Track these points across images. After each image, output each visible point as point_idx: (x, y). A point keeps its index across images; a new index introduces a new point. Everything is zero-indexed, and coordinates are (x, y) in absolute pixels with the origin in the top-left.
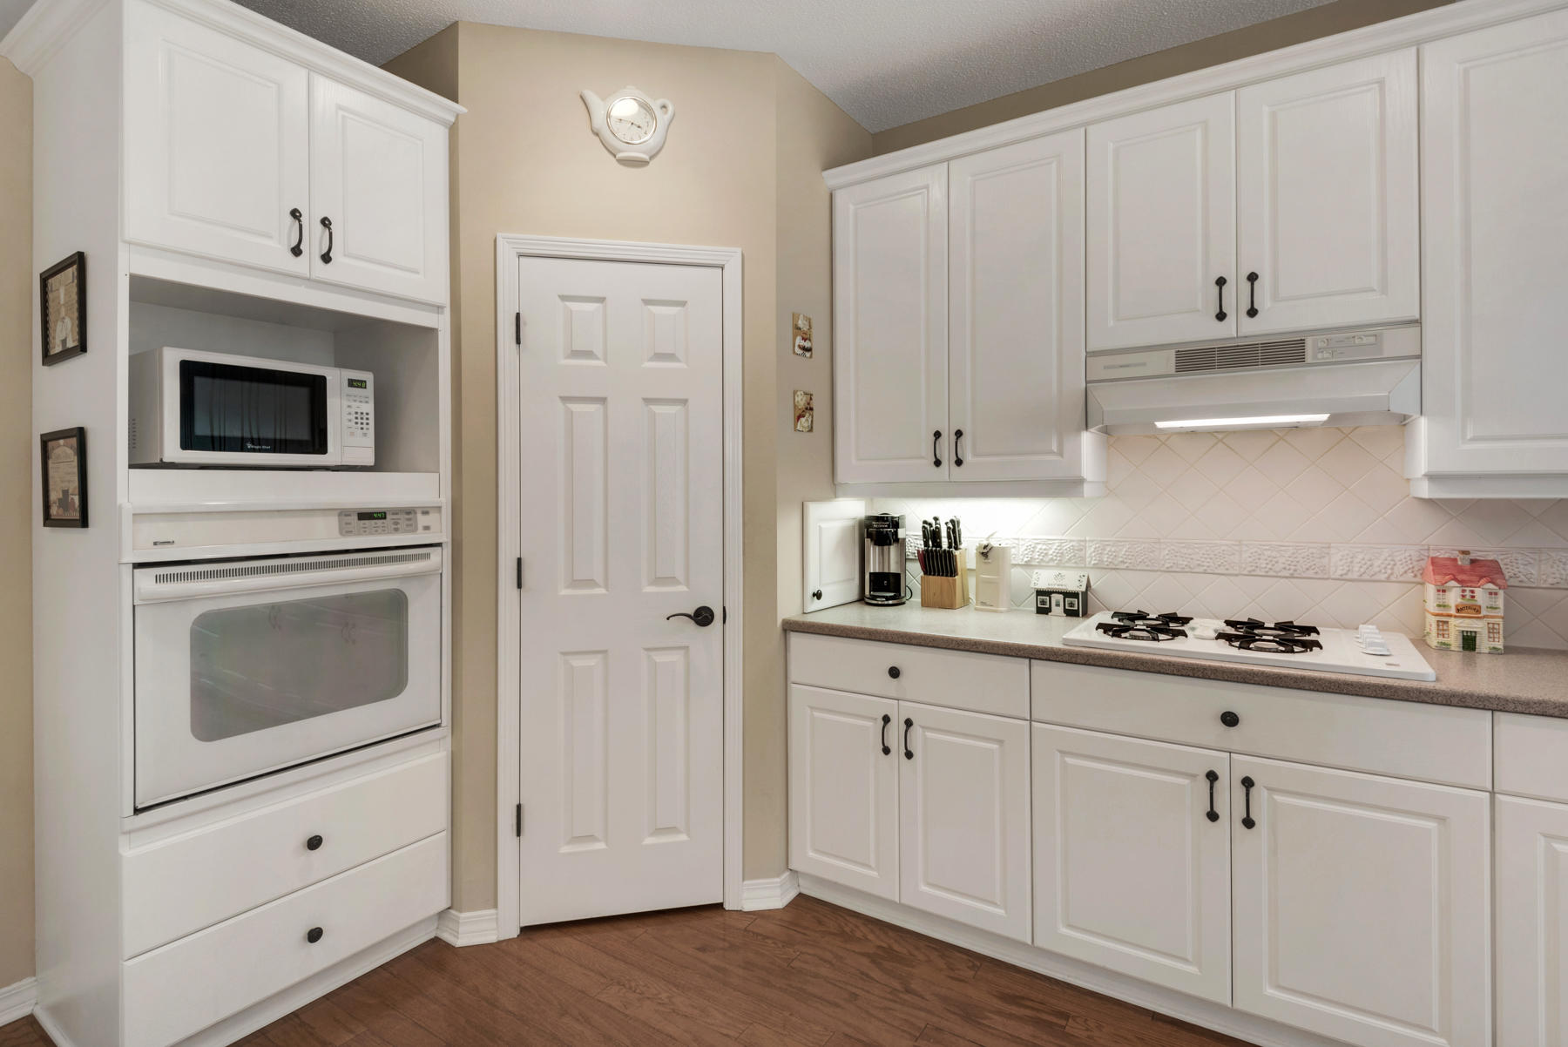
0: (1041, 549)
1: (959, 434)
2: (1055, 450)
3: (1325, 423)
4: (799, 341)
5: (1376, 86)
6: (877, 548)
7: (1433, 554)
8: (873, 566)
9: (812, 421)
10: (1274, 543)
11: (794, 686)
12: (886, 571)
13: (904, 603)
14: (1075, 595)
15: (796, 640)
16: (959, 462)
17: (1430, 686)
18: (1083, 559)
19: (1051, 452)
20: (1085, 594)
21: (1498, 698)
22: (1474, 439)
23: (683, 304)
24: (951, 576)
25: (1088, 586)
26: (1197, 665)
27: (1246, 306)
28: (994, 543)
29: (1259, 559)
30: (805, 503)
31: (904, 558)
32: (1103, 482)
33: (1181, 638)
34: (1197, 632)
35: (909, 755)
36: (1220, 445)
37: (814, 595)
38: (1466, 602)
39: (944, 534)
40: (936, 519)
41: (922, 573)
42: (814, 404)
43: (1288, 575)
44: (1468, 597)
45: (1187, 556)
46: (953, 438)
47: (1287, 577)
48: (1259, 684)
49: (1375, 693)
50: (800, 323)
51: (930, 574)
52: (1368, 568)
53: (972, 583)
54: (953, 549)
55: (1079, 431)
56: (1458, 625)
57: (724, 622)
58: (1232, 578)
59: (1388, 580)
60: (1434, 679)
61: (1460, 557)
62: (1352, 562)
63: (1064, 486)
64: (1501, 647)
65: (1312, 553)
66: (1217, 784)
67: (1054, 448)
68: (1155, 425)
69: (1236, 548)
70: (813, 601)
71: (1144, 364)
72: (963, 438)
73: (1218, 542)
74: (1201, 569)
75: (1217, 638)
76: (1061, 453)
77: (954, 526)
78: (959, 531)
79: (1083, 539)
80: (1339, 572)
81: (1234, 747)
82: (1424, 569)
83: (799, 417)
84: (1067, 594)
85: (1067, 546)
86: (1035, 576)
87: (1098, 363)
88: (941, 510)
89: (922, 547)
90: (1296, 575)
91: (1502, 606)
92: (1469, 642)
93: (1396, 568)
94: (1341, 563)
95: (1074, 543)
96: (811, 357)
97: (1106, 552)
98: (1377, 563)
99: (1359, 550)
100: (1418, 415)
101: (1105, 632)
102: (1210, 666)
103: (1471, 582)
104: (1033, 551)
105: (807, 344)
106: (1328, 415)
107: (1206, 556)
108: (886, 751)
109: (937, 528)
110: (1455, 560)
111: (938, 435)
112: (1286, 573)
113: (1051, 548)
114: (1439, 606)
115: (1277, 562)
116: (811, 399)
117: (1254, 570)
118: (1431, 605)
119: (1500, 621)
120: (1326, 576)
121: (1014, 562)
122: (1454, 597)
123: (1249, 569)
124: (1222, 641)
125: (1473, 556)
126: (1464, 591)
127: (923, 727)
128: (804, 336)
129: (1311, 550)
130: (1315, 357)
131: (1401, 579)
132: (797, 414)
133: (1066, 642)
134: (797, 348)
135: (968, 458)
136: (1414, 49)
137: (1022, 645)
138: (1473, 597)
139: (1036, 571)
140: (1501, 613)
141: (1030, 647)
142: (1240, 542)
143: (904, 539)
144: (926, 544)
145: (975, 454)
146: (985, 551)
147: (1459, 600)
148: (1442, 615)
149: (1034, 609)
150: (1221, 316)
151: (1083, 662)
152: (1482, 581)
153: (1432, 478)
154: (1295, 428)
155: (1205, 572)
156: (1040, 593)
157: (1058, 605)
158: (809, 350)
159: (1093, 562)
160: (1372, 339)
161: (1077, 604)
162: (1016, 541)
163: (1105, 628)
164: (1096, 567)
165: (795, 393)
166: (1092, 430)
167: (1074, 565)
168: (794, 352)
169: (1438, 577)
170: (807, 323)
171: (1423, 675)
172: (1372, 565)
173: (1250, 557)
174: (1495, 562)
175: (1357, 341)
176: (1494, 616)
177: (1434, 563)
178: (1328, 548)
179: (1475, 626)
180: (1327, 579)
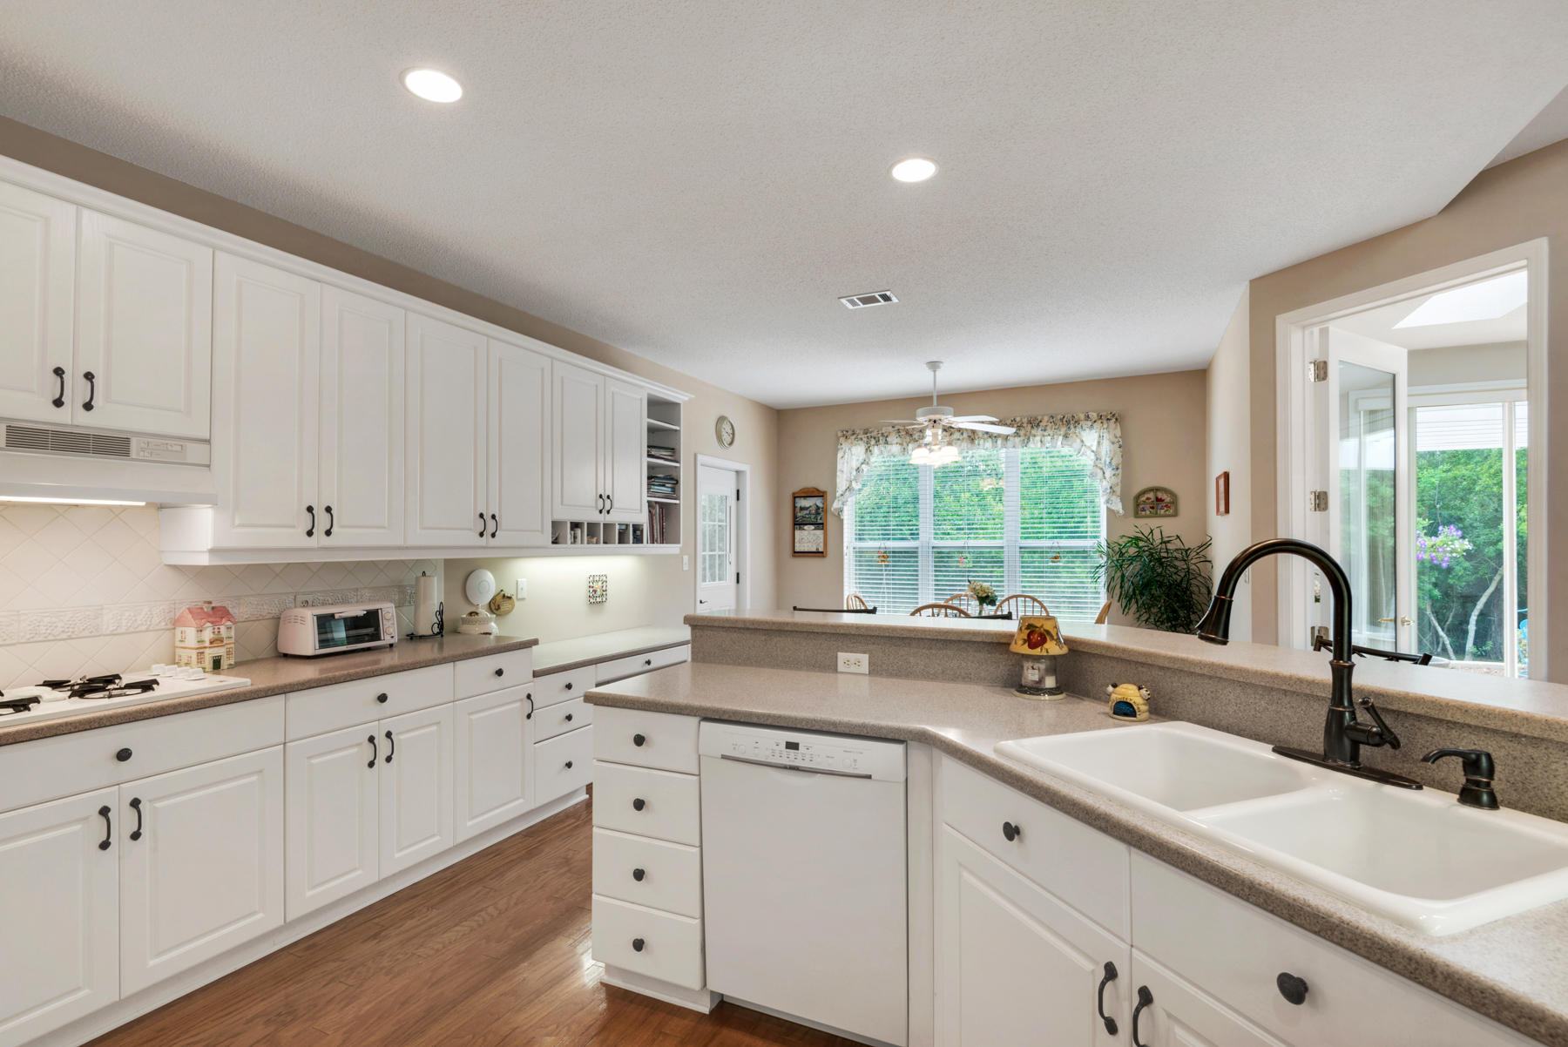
3: (143, 507)
10: (54, 609)
17: (250, 688)
21: (290, 685)
22: (239, 526)
26: (93, 717)
27: (83, 400)
29: (39, 626)
38: (216, 637)
43: (66, 637)
44: (216, 633)
47: (64, 639)
52: (132, 623)
56: (210, 654)
58: (8, 648)
59: (147, 630)
61: (206, 606)
62: (120, 620)
64: (233, 663)
65: (89, 615)
69: (15, 618)
80: (111, 629)
90: (74, 636)
91: (234, 635)
92: (217, 663)
93: (153, 620)
94: (111, 621)
98: (140, 618)
99: (126, 608)
102: (105, 716)
103: (216, 622)
106: (143, 503)
110: (202, 608)
112: (64, 636)
114: (199, 642)
115: (56, 627)
117: (33, 637)
118: (193, 643)
119: (232, 645)
120: (100, 634)
122: (208, 635)
123: (28, 636)
125: (213, 605)
126: (213, 629)
129: (87, 613)
130: (138, 454)
131: (157, 628)
138: (219, 632)
140: (233, 641)
142: (19, 612)
147: (212, 636)
148: (201, 648)
150: (60, 403)
152: (224, 620)
153: (212, 551)
160: (180, 448)
169: (195, 621)
172: (136, 620)
173: (29, 625)
174: (224, 607)
175: (170, 448)
176: (230, 644)
177: (191, 612)
178: (102, 609)
179: (220, 651)
180: (99, 636)
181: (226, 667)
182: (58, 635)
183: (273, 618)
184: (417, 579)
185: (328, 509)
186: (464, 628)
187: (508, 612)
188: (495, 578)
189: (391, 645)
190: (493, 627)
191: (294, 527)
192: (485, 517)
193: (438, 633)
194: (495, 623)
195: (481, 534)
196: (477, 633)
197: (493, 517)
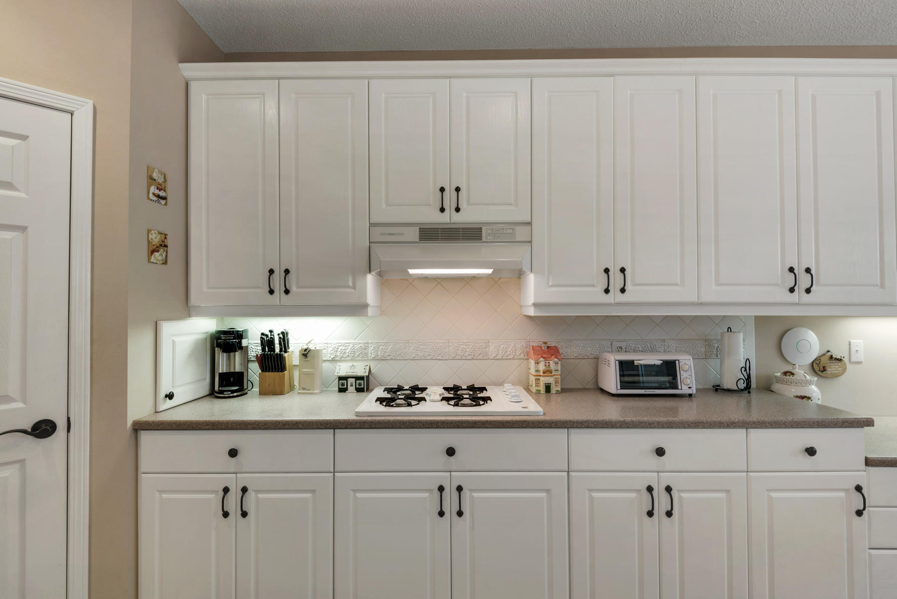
0: (341, 349)
1: (287, 272)
2: (351, 285)
3: (489, 275)
4: (153, 189)
5: (513, 94)
6: (225, 354)
7: (532, 344)
8: (222, 368)
9: (166, 256)
10: (464, 341)
11: (143, 475)
12: (232, 370)
13: (246, 394)
14: (362, 378)
15: (146, 437)
16: (287, 292)
18: (366, 354)
19: (349, 287)
20: (368, 377)
21: (570, 421)
22: (553, 286)
23: (24, 138)
24: (281, 371)
25: (370, 371)
26: (434, 420)
27: (454, 206)
28: (312, 347)
29: (458, 350)
30: (158, 322)
31: (246, 361)
32: (378, 306)
33: (423, 402)
34: (432, 398)
35: (244, 514)
36: (439, 285)
37: (166, 396)
38: (547, 369)
39: (277, 341)
40: (271, 331)
41: (260, 371)
42: (169, 242)
43: (471, 358)
44: (547, 366)
45: (423, 350)
46: (283, 274)
47: (470, 360)
48: (465, 428)
49: (519, 426)
50: (155, 175)
51: (266, 371)
52: (505, 353)
53: (296, 374)
54: (283, 353)
55: (365, 274)
56: (544, 380)
57: (69, 431)
58: (444, 361)
59: (513, 359)
60: (542, 414)
61: (543, 345)
62: (498, 350)
63: (356, 309)
64: (560, 390)
65: (481, 346)
66: (444, 493)
67: (351, 284)
68: (408, 272)
69: (447, 344)
70: (165, 401)
71: (402, 234)
72: (289, 275)
73: (439, 341)
74: (430, 357)
75: (442, 400)
76: (354, 287)
77: (284, 336)
78: (288, 339)
79: (367, 342)
80: (493, 355)
81: (453, 468)
82: (528, 352)
83: (153, 252)
84: (357, 378)
85: (357, 347)
86: (338, 368)
87: (376, 231)
88: (275, 325)
89: (260, 352)
90: (475, 358)
91: (560, 369)
92: (548, 388)
93: (517, 352)
94: (494, 350)
95: (362, 345)
96: (166, 204)
97: (380, 350)
98: (509, 350)
99: (502, 343)
100: (530, 272)
101: (381, 403)
102: (440, 420)
103: (549, 358)
104: (336, 351)
105: (162, 194)
106: (492, 270)
107: (432, 350)
108: (226, 515)
109: (271, 338)
110: (541, 347)
111: (271, 272)
112: (470, 357)
113: (347, 349)
114: (536, 371)
115: (466, 351)
116: (166, 238)
117: (455, 357)
118: (533, 371)
119: (559, 377)
120: (488, 358)
121: (324, 359)
122: (542, 367)
123: (453, 356)
124: (444, 402)
125: (548, 345)
126: (546, 363)
127: (255, 491)
128: (160, 187)
129: (481, 344)
130: (486, 238)
131: (519, 357)
132: (151, 249)
133: (358, 414)
134: (151, 196)
135: (294, 289)
136: (530, 79)
137: (329, 420)
138: (549, 365)
139: (338, 364)
140: (560, 373)
141: (334, 420)
142: (449, 340)
143: (247, 347)
144: (263, 350)
145: (298, 287)
146: (306, 353)
147: (544, 368)
148: (537, 376)
149: (337, 389)
150: (442, 210)
151: (369, 427)
152: (553, 357)
153: (536, 305)
154: (474, 278)
155: (432, 359)
156: (341, 378)
157: (352, 386)
158: (165, 198)
159: (372, 356)
160: (511, 231)
161: (363, 384)
162: (326, 345)
163: (381, 400)
164: (374, 359)
165: (149, 231)
166: (373, 273)
167: (362, 359)
168: (149, 198)
169: (536, 356)
170: (163, 177)
171: (537, 412)
172: (507, 351)
173: (453, 349)
174: (556, 347)
175: (505, 231)
176: (557, 375)
177: (533, 349)
178: (488, 342)
179: (550, 380)
180: (488, 359)
181: (554, 392)
182: (467, 356)
183: (595, 358)
184: (722, 334)
185: (623, 270)
186: (776, 387)
187: (836, 376)
188: (818, 337)
189: (690, 395)
190: (814, 390)
191: (593, 286)
192: (796, 271)
193: (745, 389)
194: (817, 385)
195: (792, 290)
196: (791, 395)
197: (808, 270)
